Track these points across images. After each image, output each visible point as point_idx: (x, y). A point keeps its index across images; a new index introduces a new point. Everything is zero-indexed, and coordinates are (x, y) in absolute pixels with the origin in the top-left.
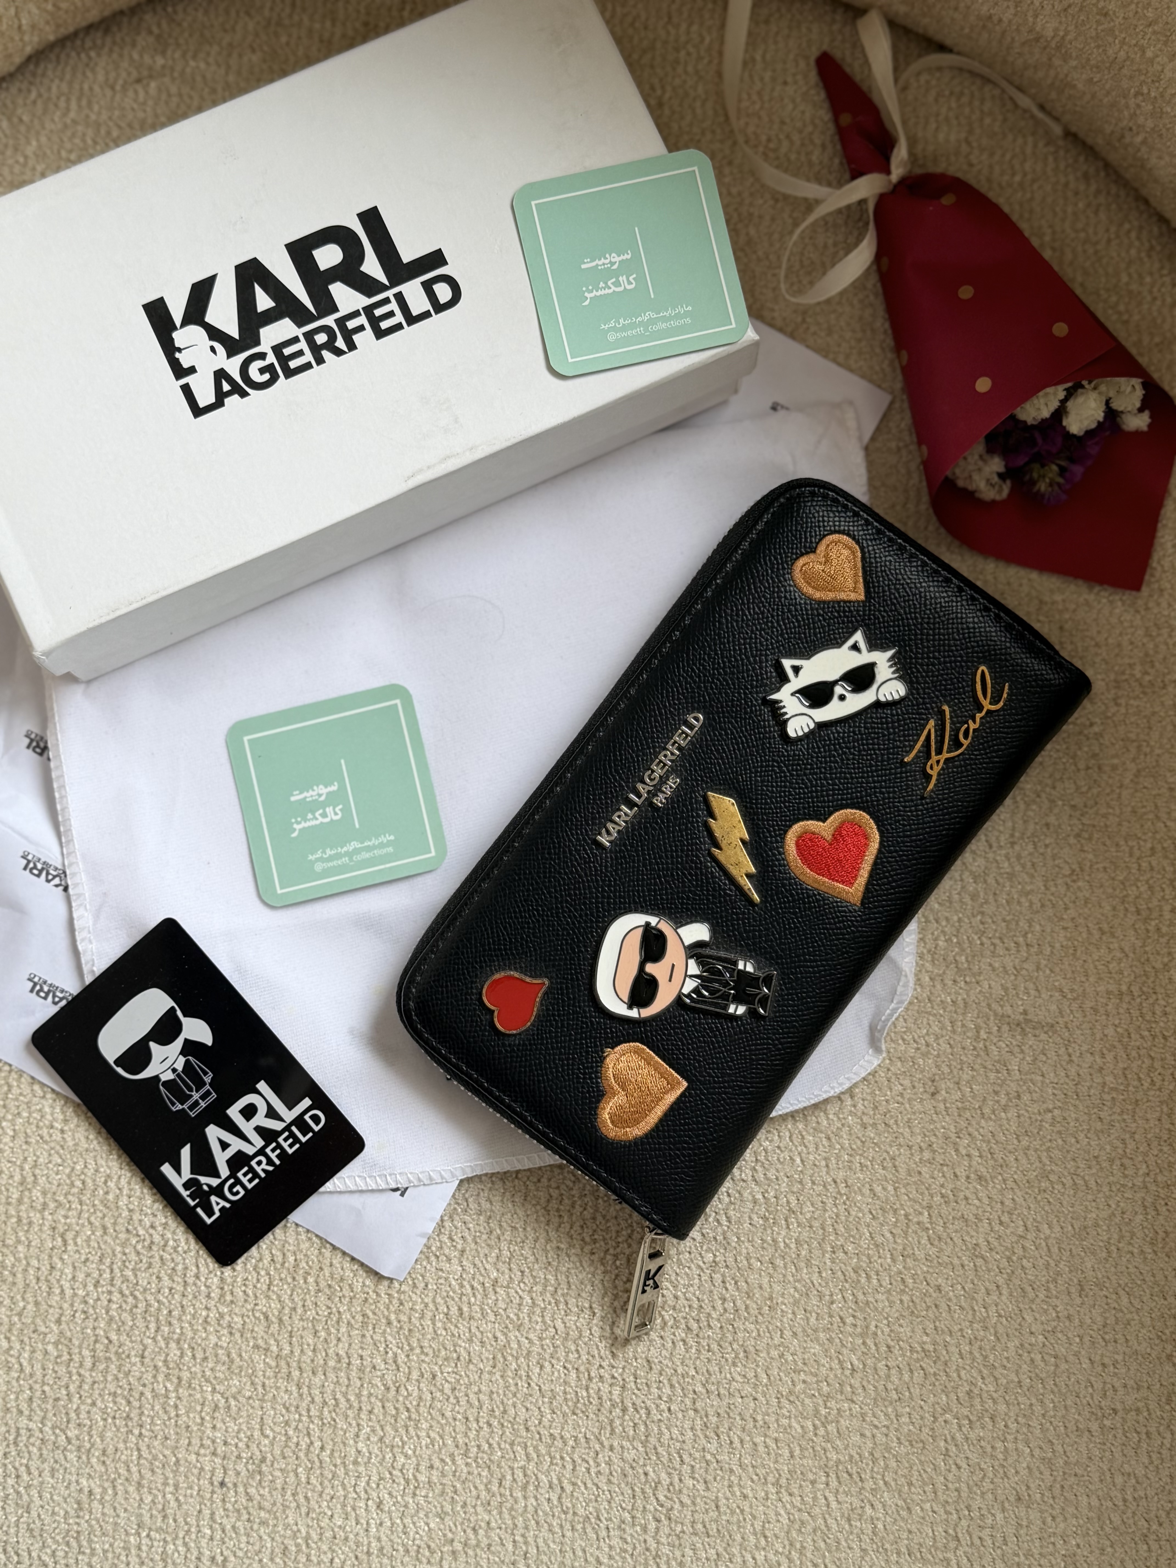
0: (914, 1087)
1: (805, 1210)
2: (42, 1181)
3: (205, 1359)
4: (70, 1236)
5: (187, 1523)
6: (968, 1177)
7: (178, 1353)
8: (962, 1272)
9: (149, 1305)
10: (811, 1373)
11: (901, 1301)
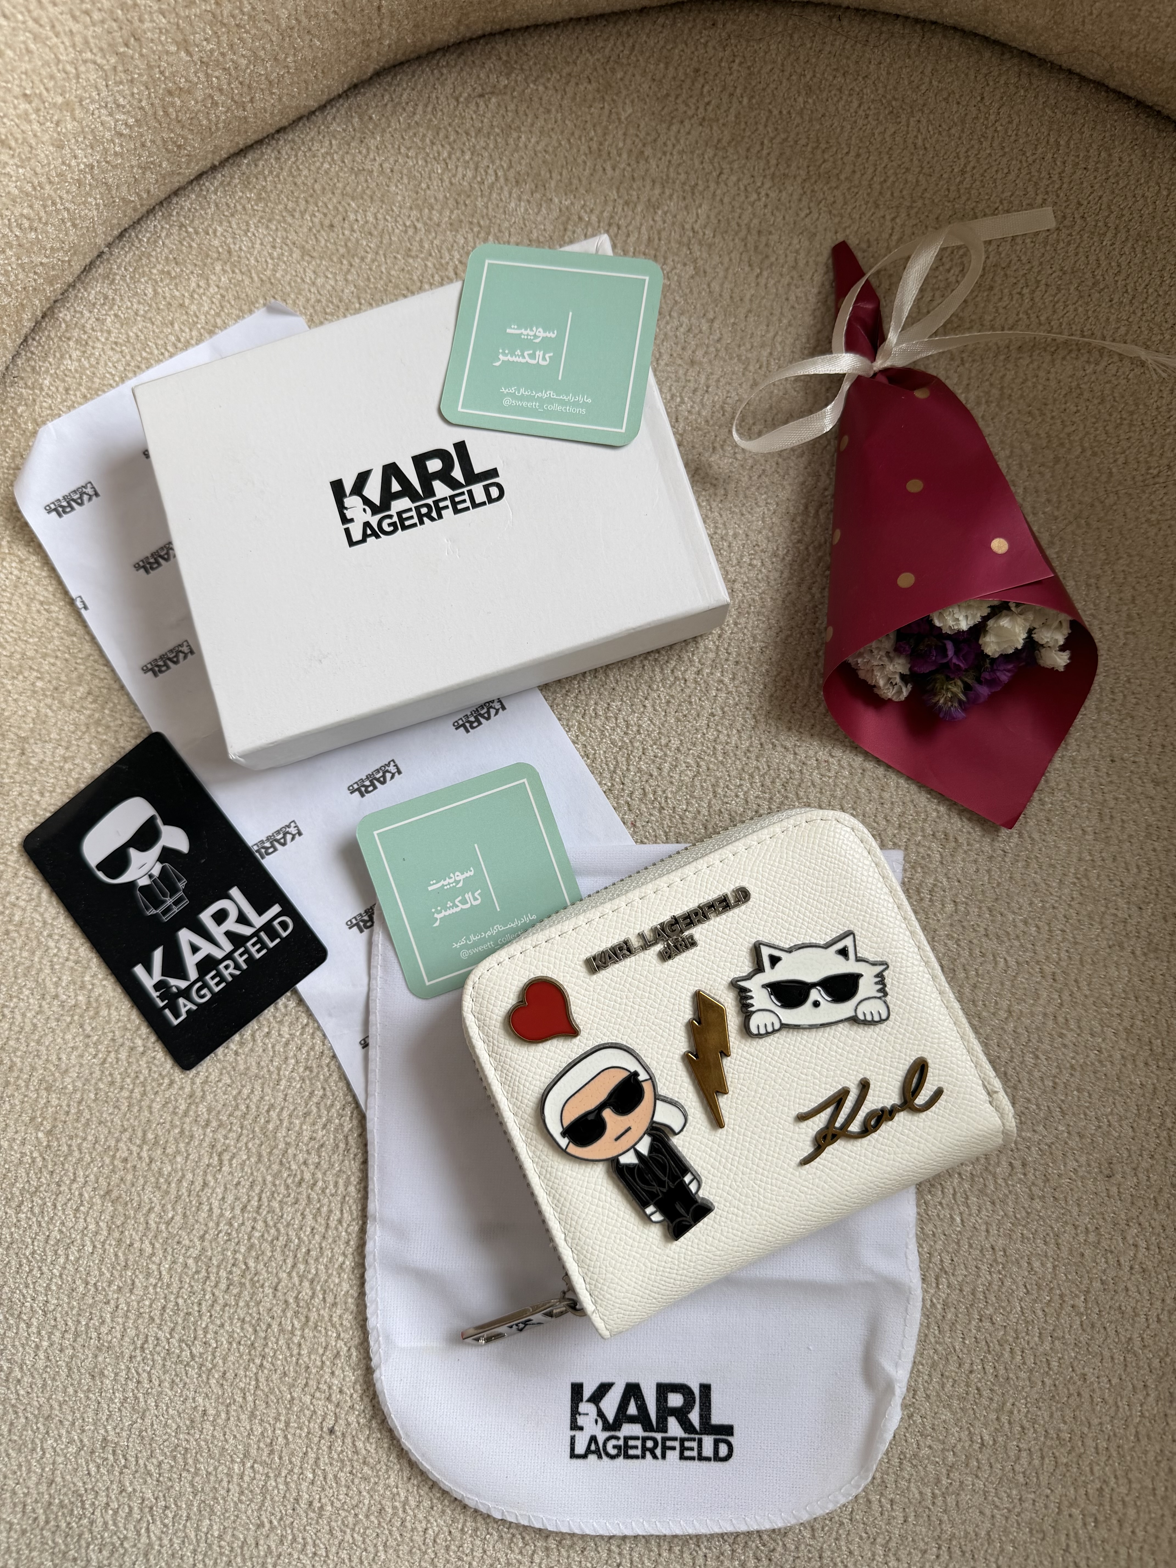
0: (1089, 1165)
1: (958, 1272)
2: (209, 1097)
3: (334, 1304)
4: (226, 1157)
5: (291, 1462)
7: (310, 1293)
8: (1111, 1365)
9: (289, 1240)
10: (939, 1440)
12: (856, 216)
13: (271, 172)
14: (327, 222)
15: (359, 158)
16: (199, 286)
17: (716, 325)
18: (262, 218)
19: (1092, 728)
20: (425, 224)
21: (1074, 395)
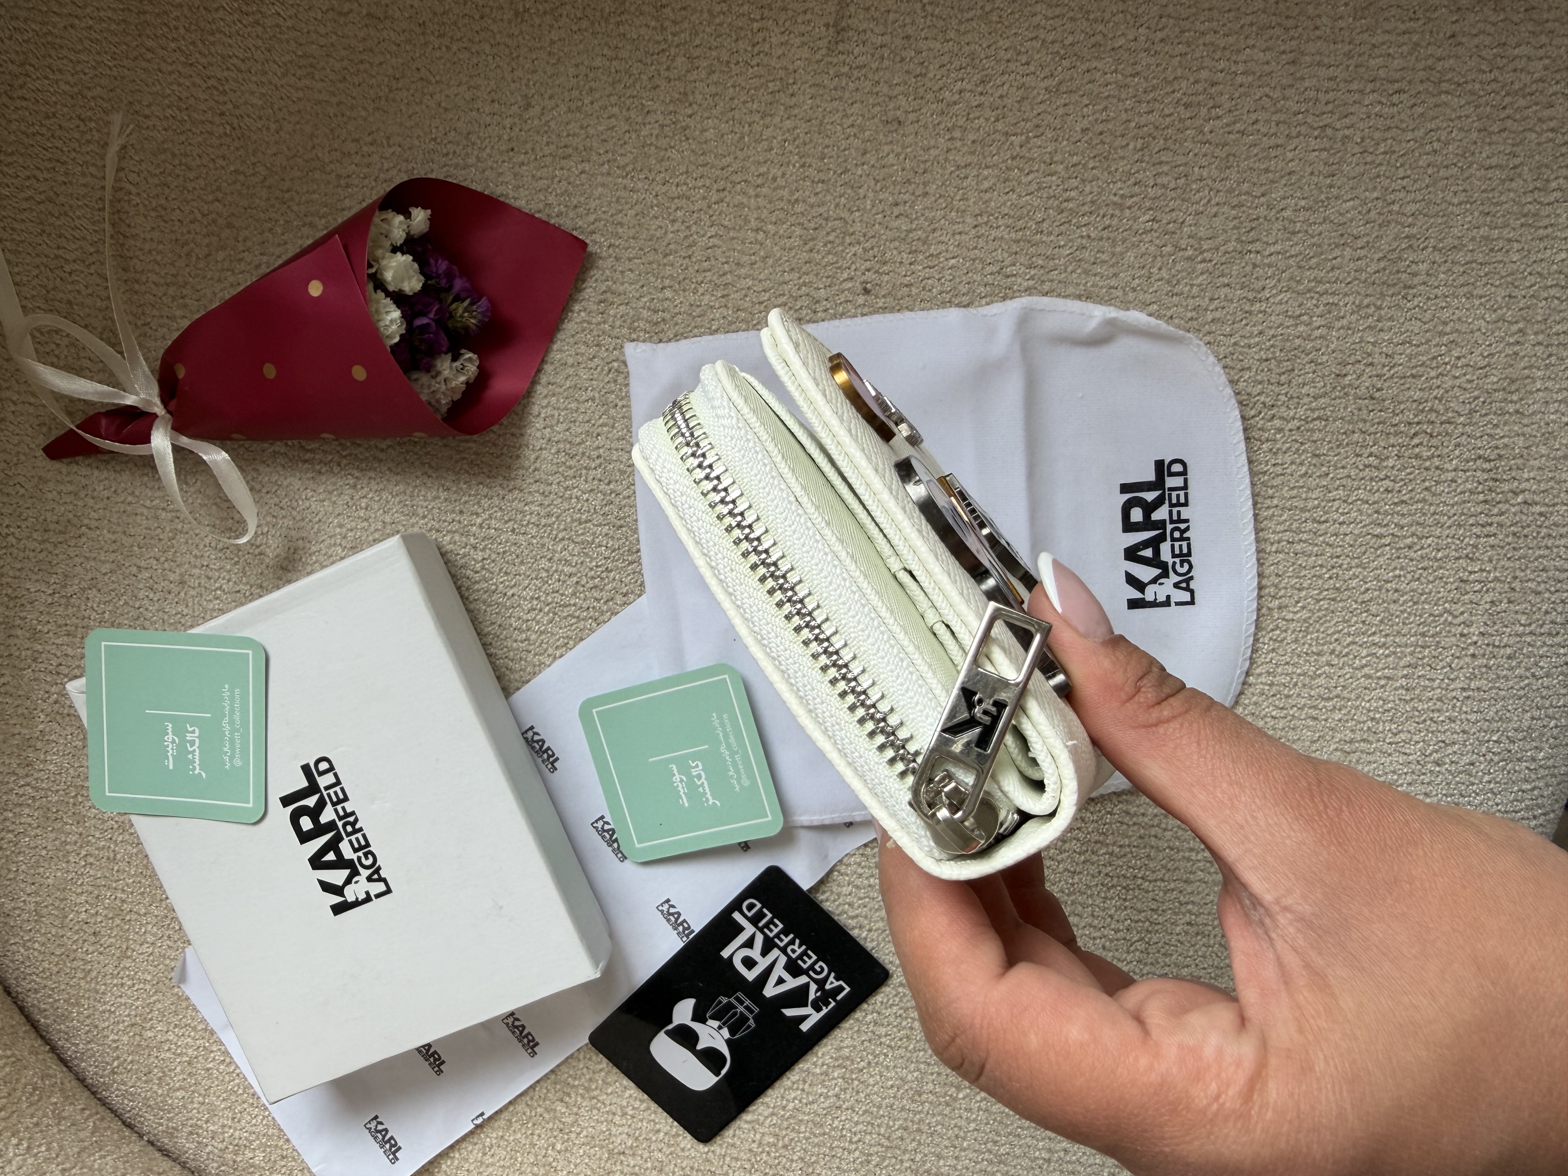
0: (891, 142)
1: (1000, 257)
6: (981, 94)
8: (1071, 106)
10: (1153, 261)
11: (1093, 168)
12: (16, 439)
13: (50, 996)
14: (92, 939)
15: (25, 916)
16: (169, 1049)
17: (143, 564)
18: (95, 1000)
19: (484, 171)
20: (81, 847)
21: (163, 213)
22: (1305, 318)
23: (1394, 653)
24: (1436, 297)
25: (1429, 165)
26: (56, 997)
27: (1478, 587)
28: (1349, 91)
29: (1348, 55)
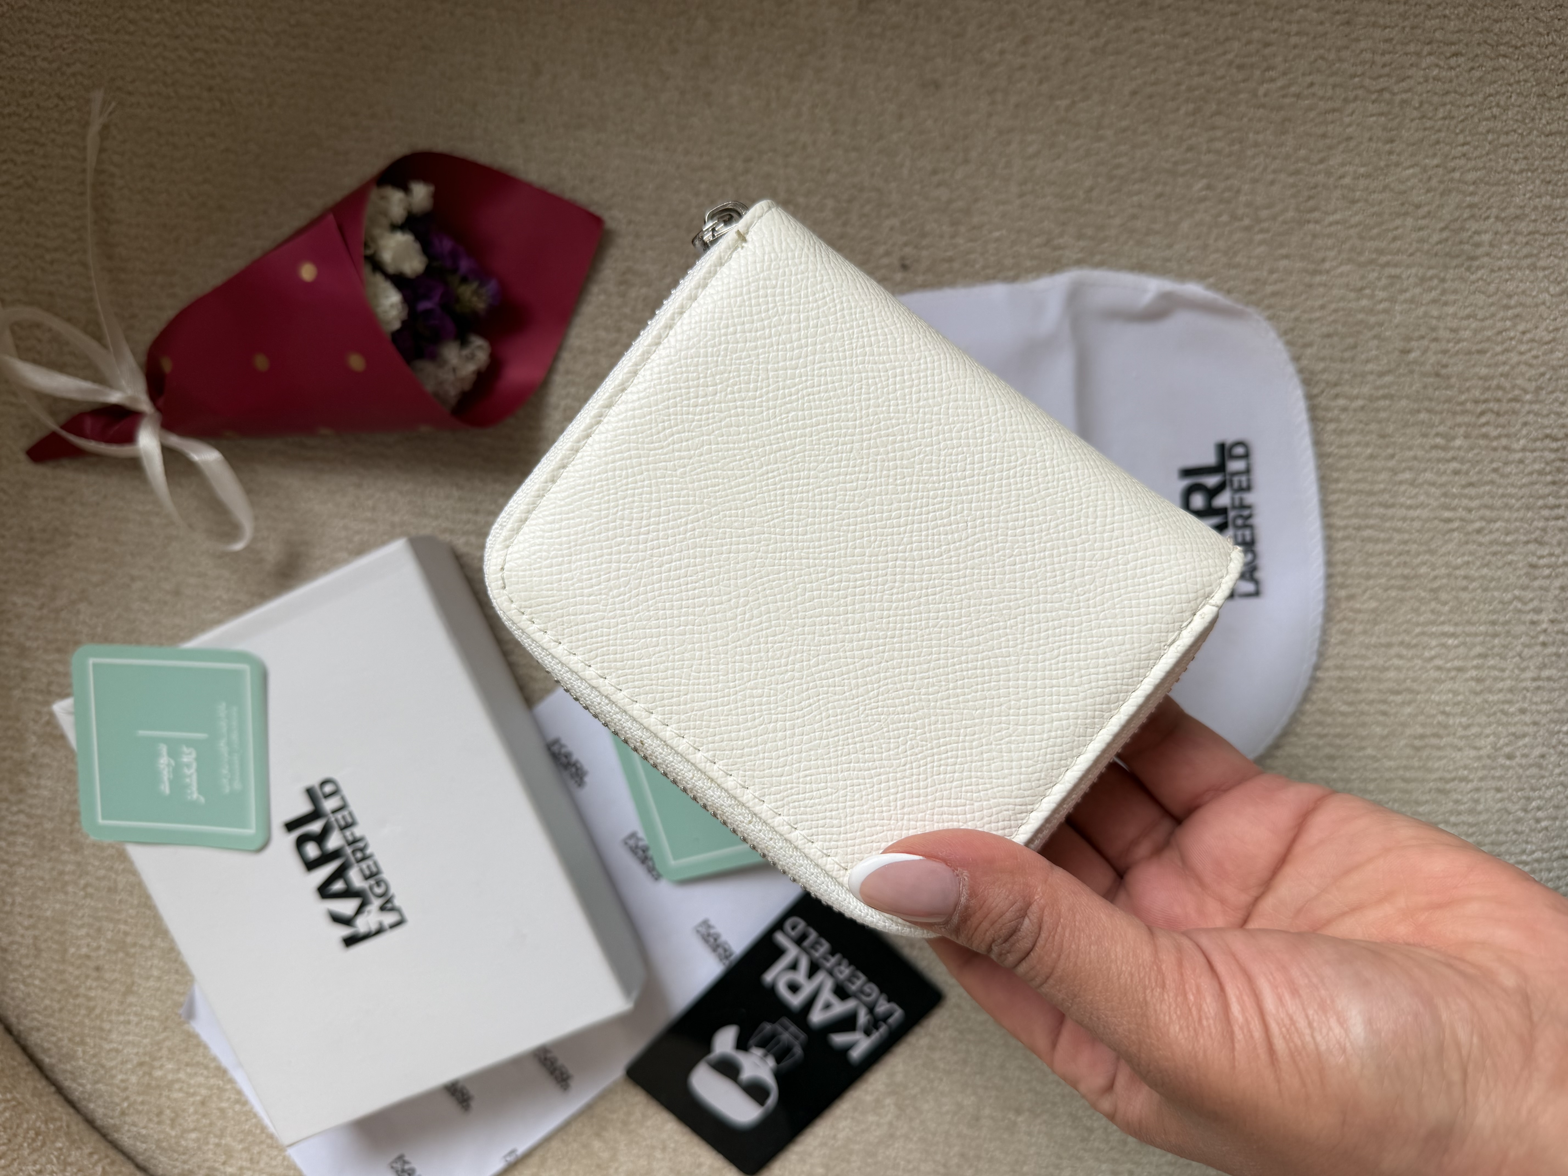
6: (1023, 55)
8: (1118, 68)
11: (1143, 133)
13: (53, 1035)
16: (181, 1089)
17: (136, 573)
18: (101, 1038)
19: (491, 145)
20: (80, 877)
21: (150, 196)
22: (1368, 291)
23: (1464, 644)
24: (1500, 269)
25: (1488, 132)
26: (60, 1035)
27: (1547, 572)
28: (1406, 54)
29: (1404, 16)
